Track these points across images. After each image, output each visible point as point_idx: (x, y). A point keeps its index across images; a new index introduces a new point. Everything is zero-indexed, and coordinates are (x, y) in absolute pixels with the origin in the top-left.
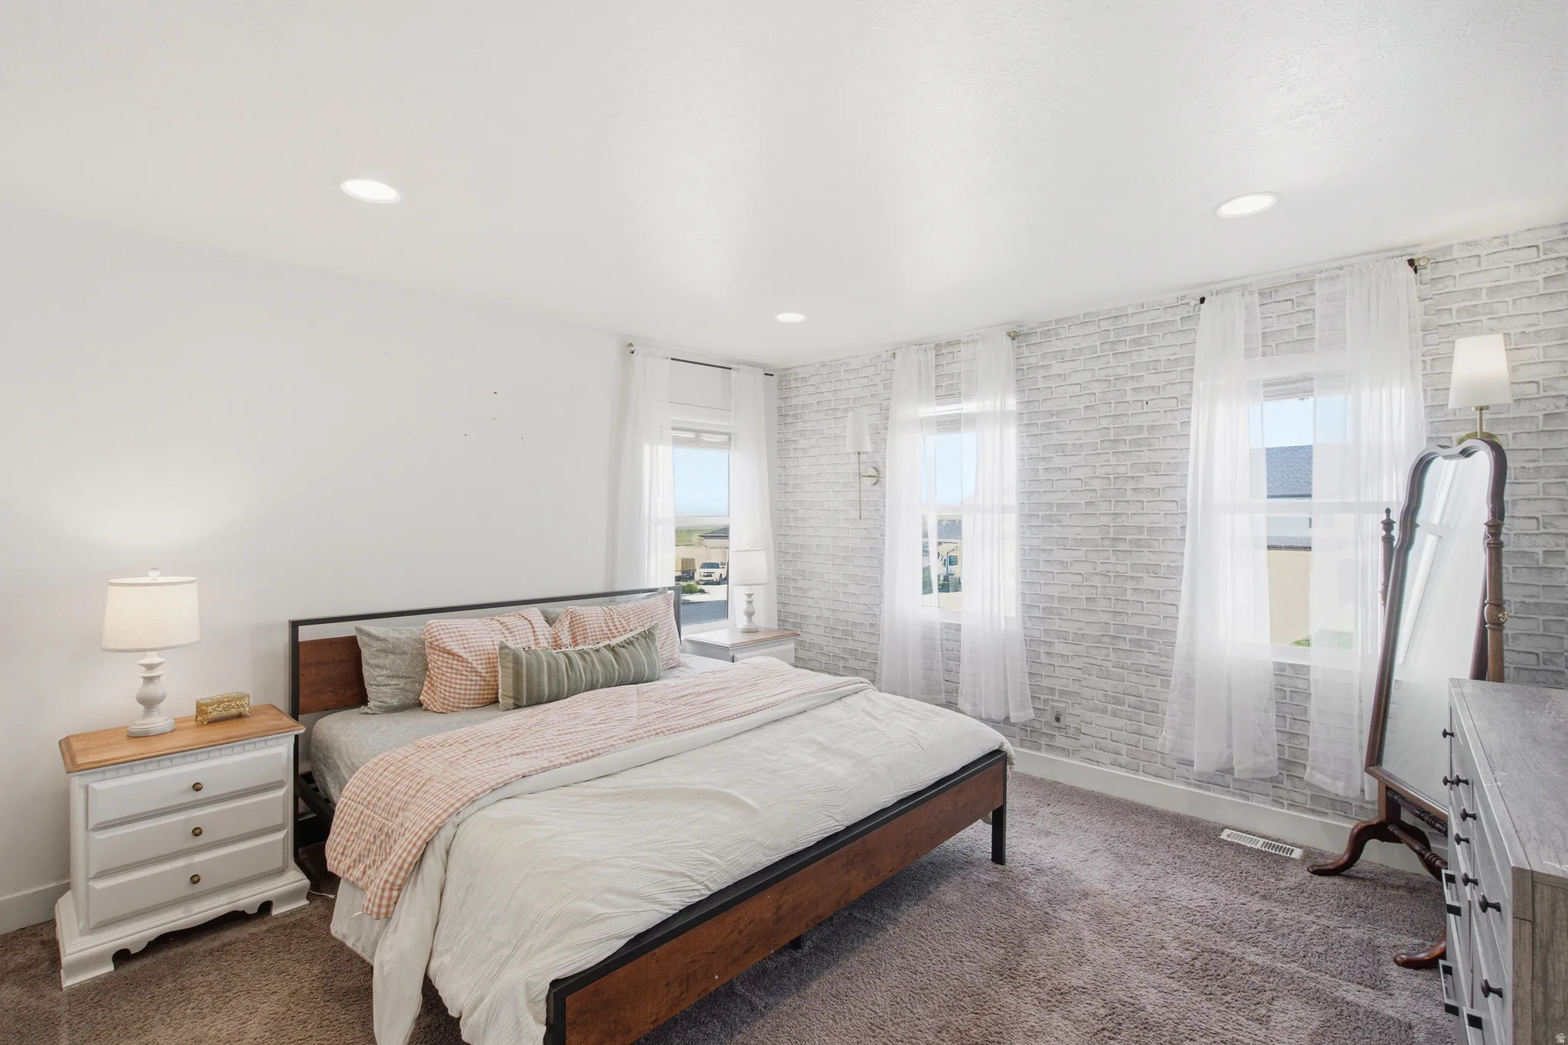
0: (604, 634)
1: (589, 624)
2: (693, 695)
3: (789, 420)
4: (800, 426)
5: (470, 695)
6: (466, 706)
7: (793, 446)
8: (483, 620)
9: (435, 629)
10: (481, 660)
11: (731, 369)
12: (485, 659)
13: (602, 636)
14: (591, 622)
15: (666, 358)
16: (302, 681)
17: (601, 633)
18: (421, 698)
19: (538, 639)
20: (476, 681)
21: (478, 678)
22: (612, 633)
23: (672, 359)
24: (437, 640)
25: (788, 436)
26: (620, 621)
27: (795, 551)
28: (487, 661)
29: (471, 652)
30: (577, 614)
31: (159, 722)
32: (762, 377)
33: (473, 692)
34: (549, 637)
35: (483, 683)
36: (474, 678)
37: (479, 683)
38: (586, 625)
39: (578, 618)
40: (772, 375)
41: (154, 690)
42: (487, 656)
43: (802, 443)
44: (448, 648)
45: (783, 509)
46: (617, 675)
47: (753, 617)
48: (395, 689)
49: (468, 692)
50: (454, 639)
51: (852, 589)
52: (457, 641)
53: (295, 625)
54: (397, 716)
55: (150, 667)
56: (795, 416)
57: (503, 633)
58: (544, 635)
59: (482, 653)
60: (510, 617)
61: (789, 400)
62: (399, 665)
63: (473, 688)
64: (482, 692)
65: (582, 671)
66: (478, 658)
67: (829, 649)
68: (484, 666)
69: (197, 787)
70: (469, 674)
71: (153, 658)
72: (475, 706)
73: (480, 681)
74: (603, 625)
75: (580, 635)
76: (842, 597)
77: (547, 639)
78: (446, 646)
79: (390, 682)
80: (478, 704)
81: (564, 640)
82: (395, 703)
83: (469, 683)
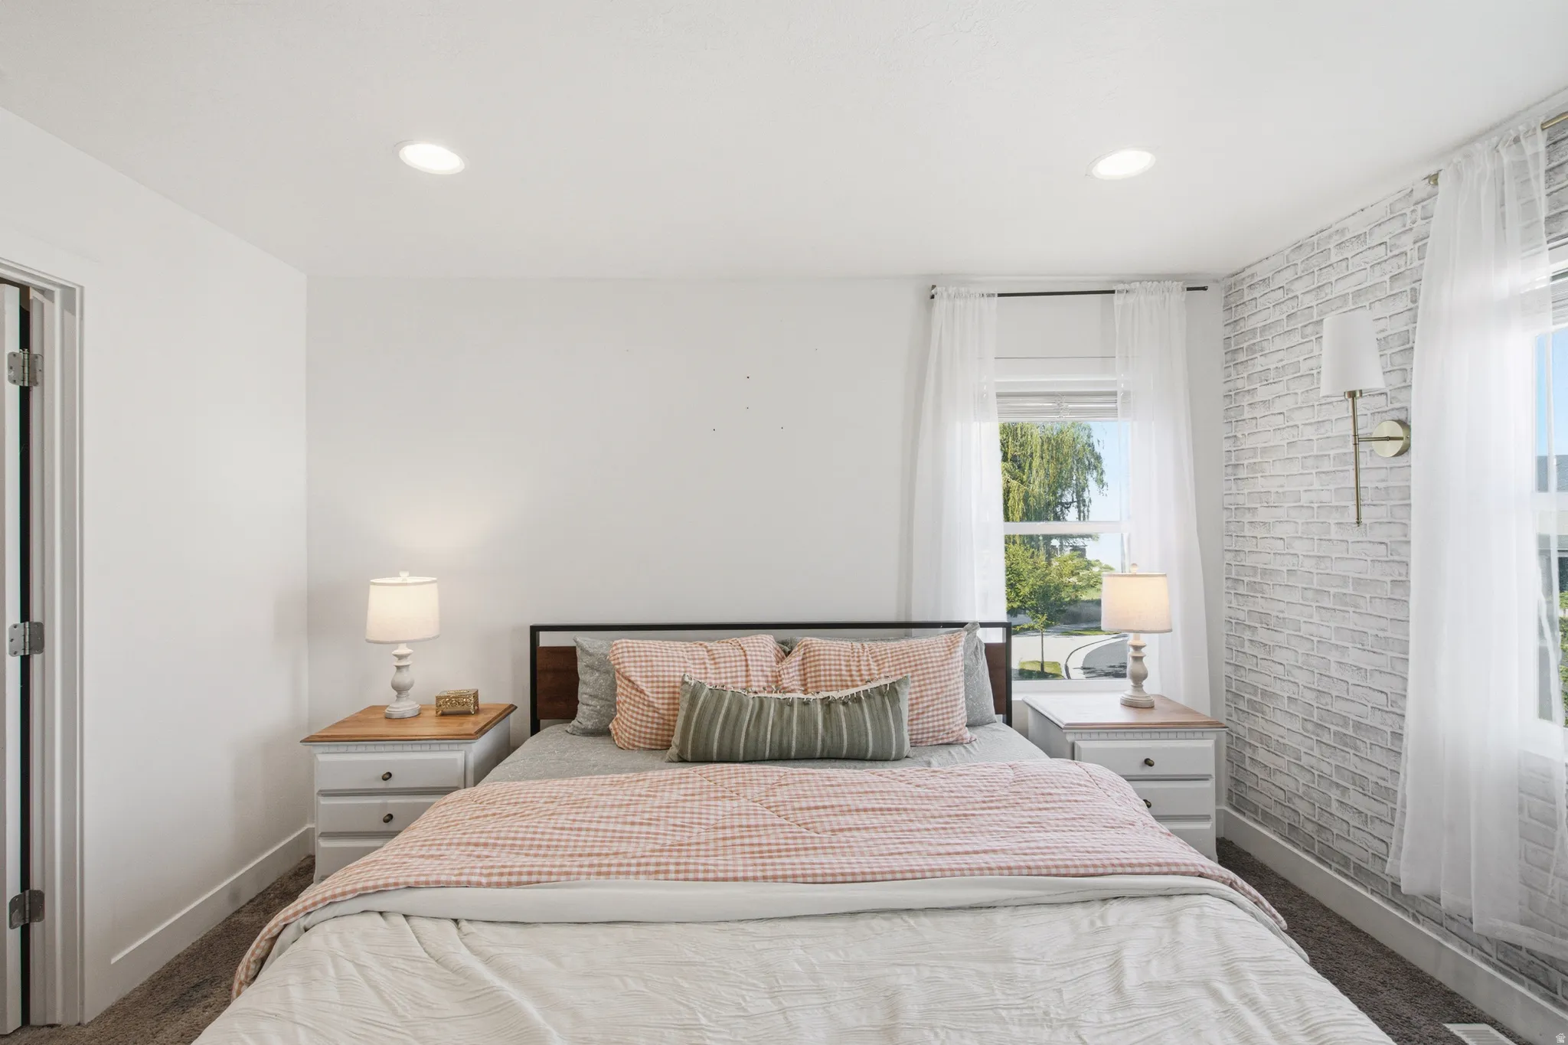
0: (841, 680)
1: (824, 665)
2: (837, 809)
3: (1242, 357)
4: (1260, 363)
5: (645, 733)
6: (642, 745)
7: (1246, 400)
8: (688, 644)
9: (620, 651)
10: (663, 693)
11: (1113, 292)
12: (669, 693)
13: (839, 683)
14: (827, 662)
15: (989, 295)
16: (538, 687)
17: (838, 678)
18: (610, 726)
19: (751, 681)
20: (653, 717)
21: (656, 715)
22: (852, 681)
23: (1000, 295)
24: (619, 664)
25: (1240, 384)
26: (869, 665)
27: (1252, 579)
28: (671, 695)
29: (652, 682)
30: (812, 649)
31: (405, 707)
32: (1177, 296)
33: (648, 730)
34: (769, 674)
35: (661, 721)
36: (650, 714)
37: (656, 720)
38: (820, 665)
39: (812, 654)
40: (1204, 289)
41: (404, 678)
42: (671, 690)
43: (1263, 393)
44: (627, 674)
45: (1233, 507)
46: (819, 743)
47: (1144, 683)
48: (592, 710)
49: (643, 729)
50: (638, 664)
51: (1354, 657)
52: (641, 667)
53: (535, 630)
54: (591, 739)
55: (400, 657)
56: (1251, 349)
57: (704, 663)
58: (762, 671)
59: (667, 684)
60: (724, 646)
61: (1242, 323)
62: (601, 685)
63: (649, 725)
64: (660, 732)
65: (770, 728)
66: (660, 690)
67: (1313, 762)
68: (666, 701)
69: (388, 776)
70: (646, 708)
71: (403, 650)
72: (653, 747)
73: (658, 718)
74: (843, 668)
75: (811, 677)
76: (1334, 672)
77: (767, 676)
78: (626, 672)
79: (590, 702)
80: (657, 745)
81: (784, 681)
82: (590, 727)
83: (645, 718)
